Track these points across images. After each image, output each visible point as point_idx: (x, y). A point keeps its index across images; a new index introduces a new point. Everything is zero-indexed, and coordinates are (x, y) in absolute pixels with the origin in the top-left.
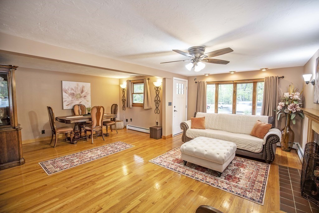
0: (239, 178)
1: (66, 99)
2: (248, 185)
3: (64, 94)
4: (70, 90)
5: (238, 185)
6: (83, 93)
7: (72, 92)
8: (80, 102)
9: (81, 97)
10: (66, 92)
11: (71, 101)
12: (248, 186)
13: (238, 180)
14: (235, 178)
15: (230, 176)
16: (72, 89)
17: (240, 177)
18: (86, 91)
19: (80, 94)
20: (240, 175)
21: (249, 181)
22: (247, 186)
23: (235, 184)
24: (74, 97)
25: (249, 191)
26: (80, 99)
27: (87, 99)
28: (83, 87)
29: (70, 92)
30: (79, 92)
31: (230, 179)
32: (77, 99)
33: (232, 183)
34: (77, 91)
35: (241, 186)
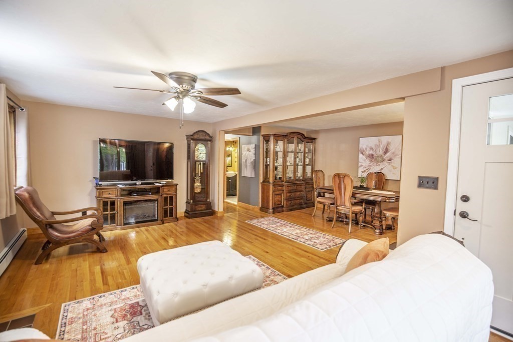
0: (117, 321)
1: (362, 163)
2: (94, 319)
3: (361, 155)
4: (368, 149)
5: (110, 308)
6: (388, 154)
7: (371, 152)
8: (382, 169)
9: (383, 161)
10: (364, 153)
11: (369, 166)
12: (93, 317)
13: (116, 315)
14: (124, 317)
15: (134, 314)
16: (371, 148)
17: (116, 325)
18: (393, 151)
19: (383, 155)
20: (121, 330)
21: (95, 329)
22: (95, 315)
23: (116, 307)
24: (373, 160)
25: (88, 309)
26: (381, 164)
27: (393, 164)
28: (388, 144)
29: (368, 152)
30: (381, 153)
31: (130, 308)
32: (377, 163)
33: (122, 305)
34: (378, 151)
35: (105, 309)
